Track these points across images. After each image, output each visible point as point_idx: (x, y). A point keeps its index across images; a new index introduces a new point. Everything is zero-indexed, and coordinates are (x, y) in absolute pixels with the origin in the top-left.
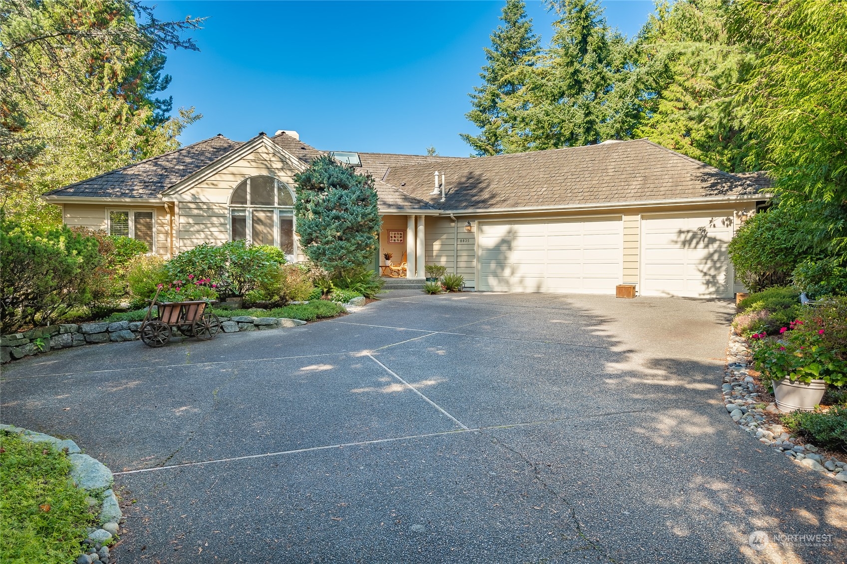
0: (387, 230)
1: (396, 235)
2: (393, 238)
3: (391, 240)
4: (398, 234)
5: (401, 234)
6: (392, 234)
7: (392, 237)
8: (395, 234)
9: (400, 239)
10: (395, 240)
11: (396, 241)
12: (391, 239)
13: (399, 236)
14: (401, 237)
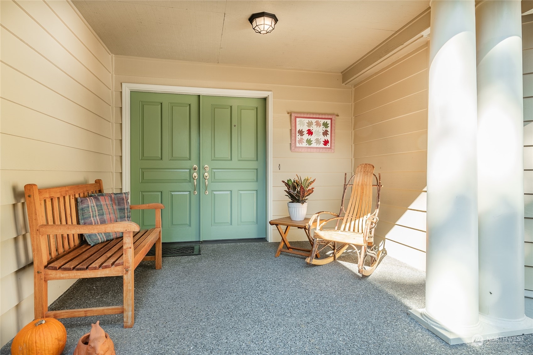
0: (290, 114)
1: (314, 128)
2: (306, 136)
3: (301, 141)
4: (318, 124)
5: (325, 125)
6: (302, 124)
7: (301, 132)
8: (310, 124)
9: (323, 138)
10: (309, 142)
11: (314, 145)
12: (298, 137)
13: (322, 129)
14: (325, 133)
